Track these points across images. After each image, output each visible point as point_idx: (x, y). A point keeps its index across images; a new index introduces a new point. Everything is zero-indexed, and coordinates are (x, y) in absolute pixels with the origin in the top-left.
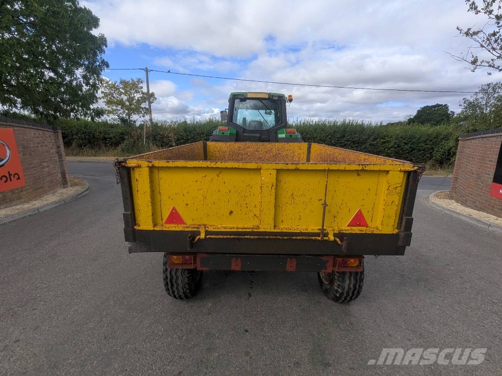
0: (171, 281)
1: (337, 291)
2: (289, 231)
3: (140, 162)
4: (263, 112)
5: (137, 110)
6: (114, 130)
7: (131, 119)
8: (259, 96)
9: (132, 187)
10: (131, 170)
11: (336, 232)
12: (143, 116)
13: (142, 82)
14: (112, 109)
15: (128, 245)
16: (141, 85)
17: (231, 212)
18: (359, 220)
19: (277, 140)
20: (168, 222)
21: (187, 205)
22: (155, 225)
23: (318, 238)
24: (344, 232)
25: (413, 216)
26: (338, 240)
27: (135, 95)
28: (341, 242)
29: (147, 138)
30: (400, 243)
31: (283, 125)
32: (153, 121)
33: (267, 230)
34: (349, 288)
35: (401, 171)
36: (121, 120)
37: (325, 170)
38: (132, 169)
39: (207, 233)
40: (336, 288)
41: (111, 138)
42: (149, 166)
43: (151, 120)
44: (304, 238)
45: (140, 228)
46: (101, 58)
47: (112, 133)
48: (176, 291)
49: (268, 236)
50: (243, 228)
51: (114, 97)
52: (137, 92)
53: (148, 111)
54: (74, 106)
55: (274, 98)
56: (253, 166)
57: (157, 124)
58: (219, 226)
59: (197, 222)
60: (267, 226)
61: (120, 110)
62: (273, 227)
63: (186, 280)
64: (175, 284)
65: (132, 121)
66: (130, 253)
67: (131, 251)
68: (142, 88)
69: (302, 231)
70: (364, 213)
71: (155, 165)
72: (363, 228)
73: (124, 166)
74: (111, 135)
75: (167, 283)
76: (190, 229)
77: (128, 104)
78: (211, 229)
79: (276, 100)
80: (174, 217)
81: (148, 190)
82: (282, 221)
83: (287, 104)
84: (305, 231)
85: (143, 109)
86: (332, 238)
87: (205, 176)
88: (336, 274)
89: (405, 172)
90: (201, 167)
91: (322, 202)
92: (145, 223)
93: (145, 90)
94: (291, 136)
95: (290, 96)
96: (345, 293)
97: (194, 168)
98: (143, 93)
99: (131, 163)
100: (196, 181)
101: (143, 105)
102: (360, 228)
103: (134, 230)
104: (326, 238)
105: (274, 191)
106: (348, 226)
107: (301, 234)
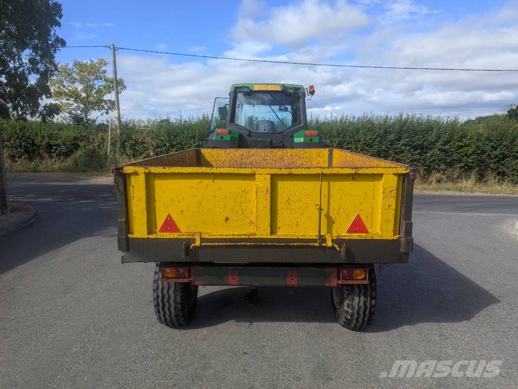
0: (162, 301)
1: (347, 312)
2: (286, 237)
3: (138, 169)
4: (276, 108)
5: (98, 104)
6: (63, 134)
7: (88, 117)
8: (270, 88)
9: (127, 194)
10: (127, 177)
11: (334, 238)
12: (107, 113)
13: (105, 65)
14: (61, 102)
15: (121, 254)
16: (104, 68)
17: (227, 219)
18: (358, 225)
19: (293, 146)
20: (162, 230)
21: (182, 211)
22: (149, 233)
23: (316, 244)
24: (343, 238)
25: (412, 221)
26: (336, 246)
27: (96, 82)
28: (340, 248)
29: (112, 144)
30: (402, 250)
31: (301, 125)
32: (122, 120)
33: (264, 237)
34: (359, 308)
35: (395, 174)
36: (73, 118)
37: (318, 174)
38: (127, 175)
39: (202, 240)
40: (346, 308)
41: (58, 145)
42: (145, 173)
43: (119, 118)
44: (301, 244)
45: (134, 236)
46: (55, 34)
47: (60, 138)
48: (168, 313)
49: (264, 243)
50: (239, 235)
51: (64, 86)
52: (98, 78)
53: (114, 105)
54: (19, 102)
55: (288, 90)
56: (248, 171)
57: (127, 124)
58: (215, 234)
59: (191, 230)
60: (263, 232)
61: (72, 104)
62: (269, 233)
63: (179, 299)
64: (166, 304)
65: (90, 120)
66: (123, 263)
67: (124, 261)
68: (105, 72)
69: (300, 238)
70: (363, 218)
71: (151, 172)
72: (363, 235)
73: (122, 173)
74: (59, 141)
75: (158, 303)
76: (185, 237)
77: (84, 95)
78: (206, 236)
79: (291, 93)
80: (169, 225)
81: (144, 197)
82: (280, 228)
83: (307, 97)
84: (302, 238)
85: (106, 104)
86: (329, 244)
87: (201, 182)
88: (345, 292)
89: (399, 175)
90: (197, 173)
91: (318, 207)
92: (139, 230)
93: (110, 75)
94: (311, 140)
95: (312, 87)
96: (356, 313)
97: (190, 174)
98: (106, 80)
99: (128, 170)
100: (192, 187)
101: (107, 97)
102: (360, 234)
103: (127, 238)
104: (323, 245)
105: (269, 195)
106: (348, 232)
107: (298, 240)
